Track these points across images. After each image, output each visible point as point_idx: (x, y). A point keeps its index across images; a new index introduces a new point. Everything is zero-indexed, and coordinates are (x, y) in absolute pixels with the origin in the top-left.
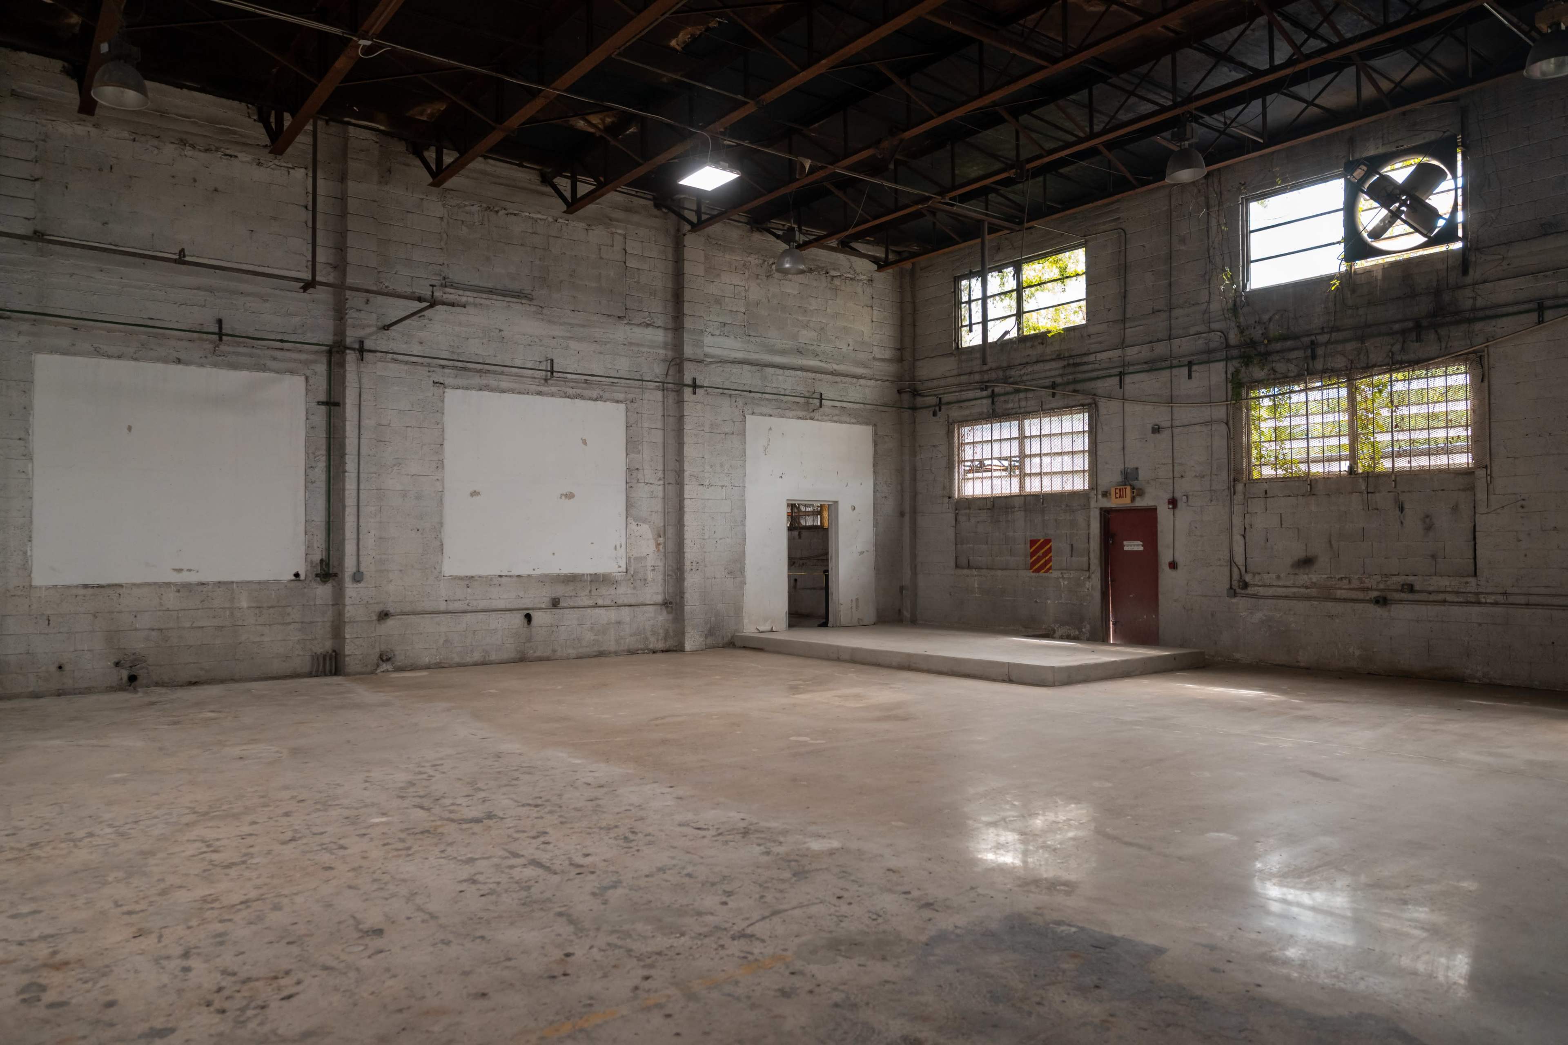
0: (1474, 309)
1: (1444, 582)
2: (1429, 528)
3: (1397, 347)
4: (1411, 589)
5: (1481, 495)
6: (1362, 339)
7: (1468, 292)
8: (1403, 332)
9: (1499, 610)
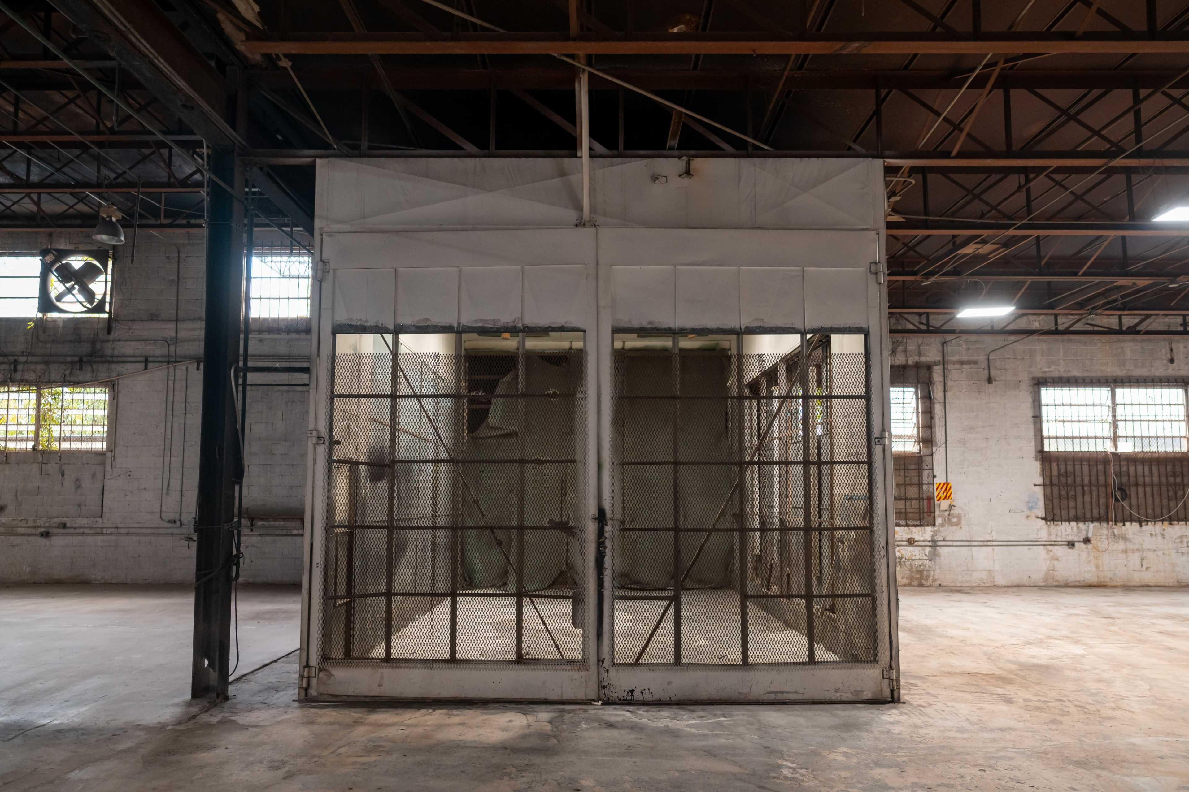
0: (112, 356)
1: (83, 521)
2: (78, 487)
3: (67, 372)
4: (64, 526)
5: (108, 468)
6: (47, 363)
7: (109, 345)
8: (72, 363)
9: (113, 538)
